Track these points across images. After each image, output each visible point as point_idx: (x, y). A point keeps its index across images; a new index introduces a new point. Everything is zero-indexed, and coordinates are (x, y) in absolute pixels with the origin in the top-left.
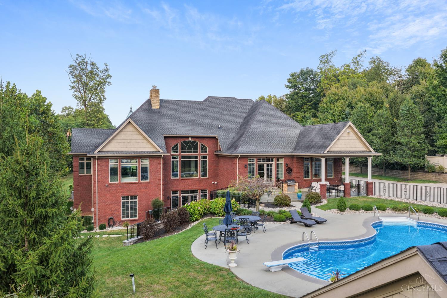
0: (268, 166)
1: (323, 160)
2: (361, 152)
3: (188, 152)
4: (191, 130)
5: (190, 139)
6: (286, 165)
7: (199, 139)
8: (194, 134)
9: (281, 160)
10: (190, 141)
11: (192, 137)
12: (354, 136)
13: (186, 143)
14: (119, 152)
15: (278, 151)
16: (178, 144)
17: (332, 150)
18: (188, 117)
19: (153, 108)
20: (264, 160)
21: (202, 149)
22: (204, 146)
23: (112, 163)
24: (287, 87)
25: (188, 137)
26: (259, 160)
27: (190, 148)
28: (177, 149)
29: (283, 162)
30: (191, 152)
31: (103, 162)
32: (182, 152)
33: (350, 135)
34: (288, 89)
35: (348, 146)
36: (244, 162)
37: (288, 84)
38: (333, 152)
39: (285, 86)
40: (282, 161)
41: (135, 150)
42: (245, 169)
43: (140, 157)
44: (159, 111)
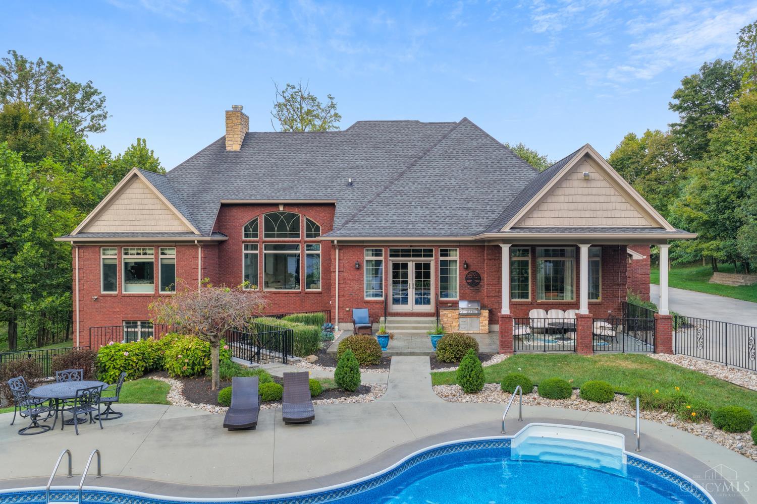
0: (418, 266)
1: (505, 249)
2: (634, 229)
3: (279, 236)
4: (284, 189)
5: (281, 208)
6: (466, 266)
7: (302, 209)
8: (287, 197)
9: (454, 253)
10: (282, 214)
11: (285, 205)
12: (604, 184)
13: (275, 217)
14: (115, 234)
15: (443, 233)
16: (257, 219)
17: (530, 223)
19: (228, 149)
20: (406, 254)
21: (309, 229)
22: (313, 224)
23: (110, 255)
25: (277, 205)
27: (282, 227)
28: (255, 229)
29: (457, 258)
30: (273, 236)
31: (89, 254)
32: (266, 236)
33: (593, 184)
35: (588, 214)
36: (351, 257)
39: (669, 107)
40: (456, 256)
41: (148, 229)
42: (358, 273)
43: (161, 245)
44: (236, 155)
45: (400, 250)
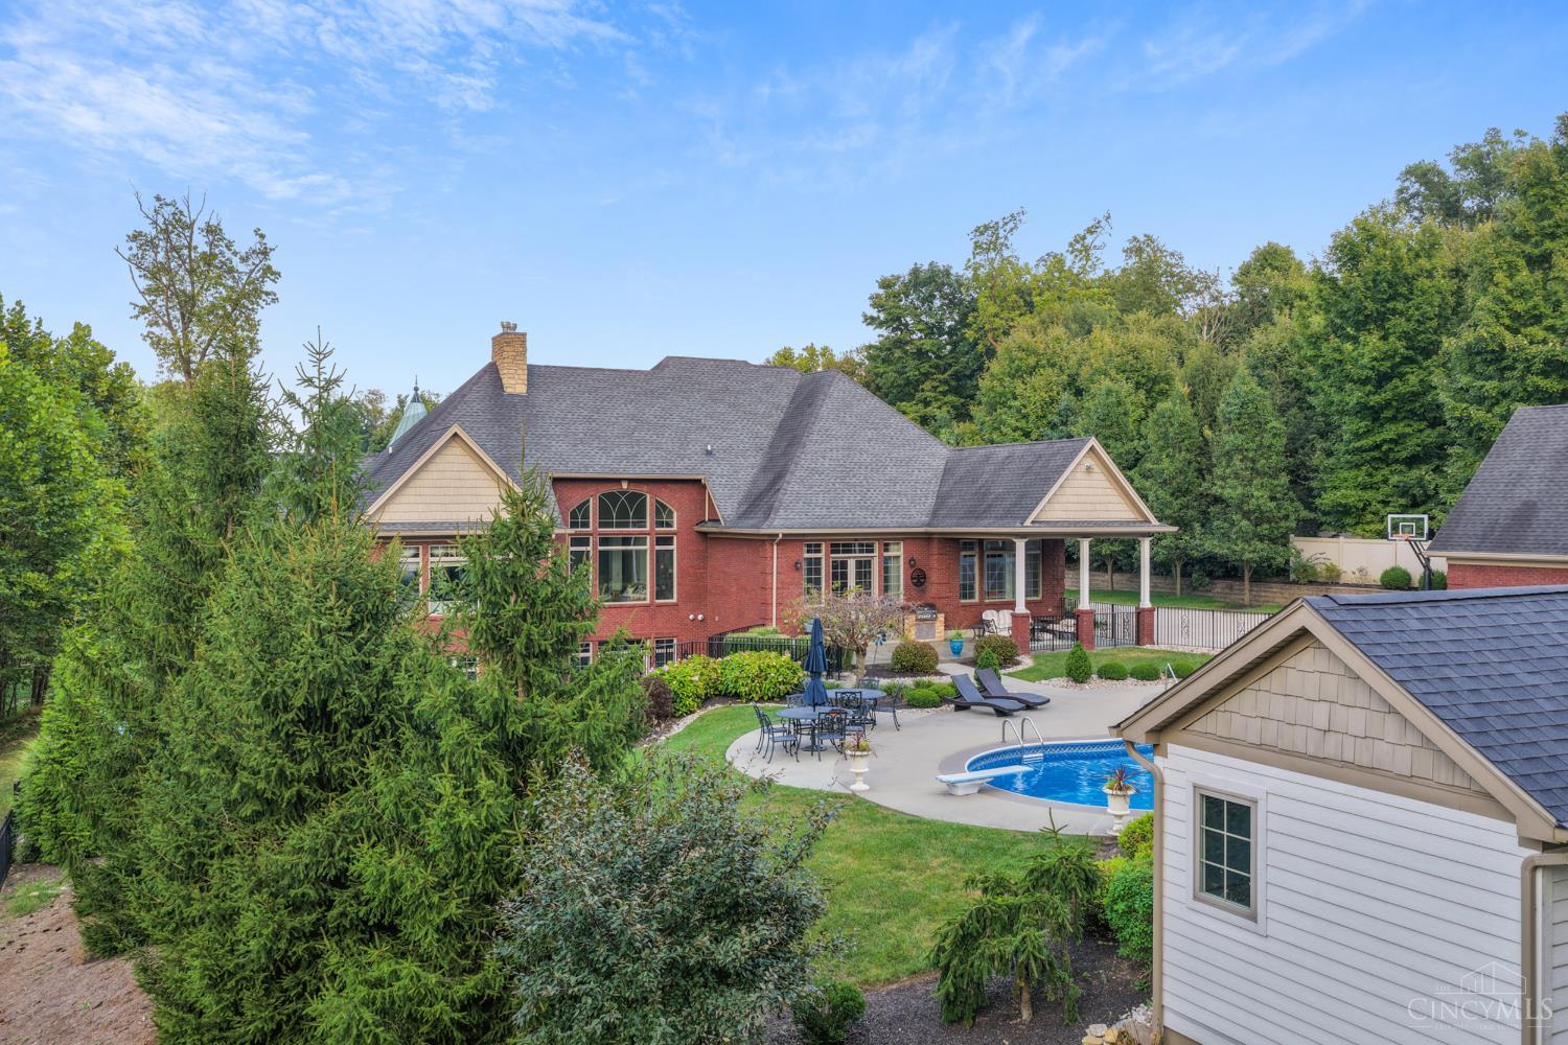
0: (859, 564)
1: (1020, 546)
2: (1121, 523)
3: (619, 525)
4: (627, 458)
5: (625, 486)
6: (911, 562)
7: (651, 486)
8: (638, 471)
9: (896, 547)
10: (623, 493)
11: (630, 481)
12: (1102, 477)
13: (613, 497)
14: (424, 525)
15: (889, 523)
16: (588, 501)
17: (1044, 518)
18: (614, 420)
19: (509, 390)
20: (848, 548)
21: (658, 514)
22: (665, 507)
23: (404, 558)
24: (870, 321)
25: (619, 481)
26: (835, 548)
27: (623, 513)
28: (586, 516)
29: (901, 553)
30: (627, 525)
32: (602, 525)
33: (1095, 476)
34: (871, 327)
35: (1089, 507)
36: (792, 554)
37: (873, 312)
38: (1048, 523)
39: (862, 319)
40: (898, 550)
41: (471, 517)
42: (796, 574)
44: (526, 400)
45: (840, 544)
